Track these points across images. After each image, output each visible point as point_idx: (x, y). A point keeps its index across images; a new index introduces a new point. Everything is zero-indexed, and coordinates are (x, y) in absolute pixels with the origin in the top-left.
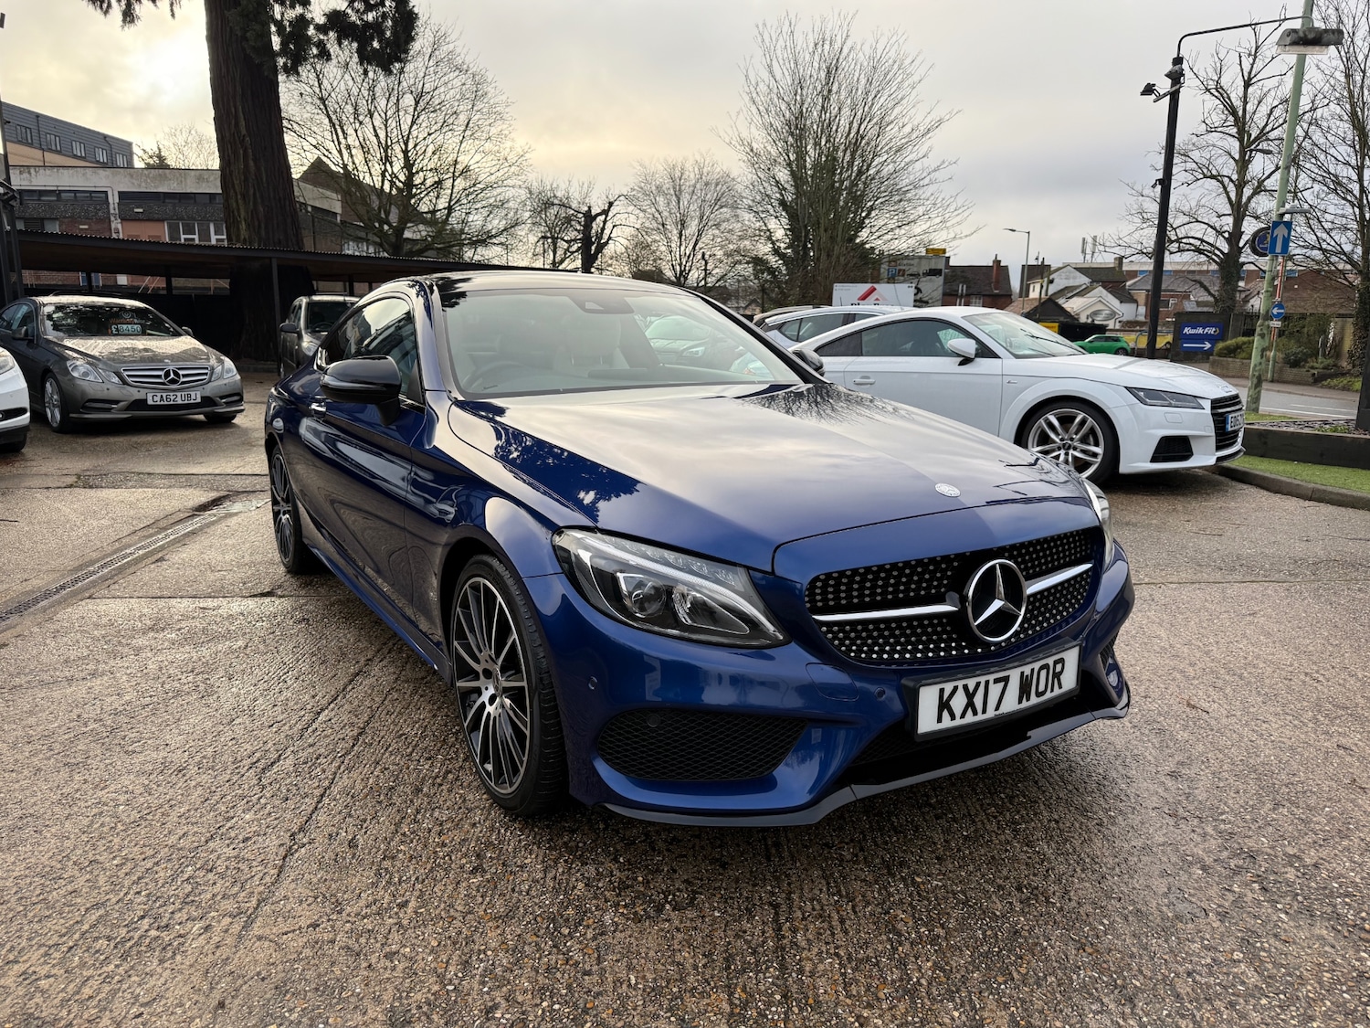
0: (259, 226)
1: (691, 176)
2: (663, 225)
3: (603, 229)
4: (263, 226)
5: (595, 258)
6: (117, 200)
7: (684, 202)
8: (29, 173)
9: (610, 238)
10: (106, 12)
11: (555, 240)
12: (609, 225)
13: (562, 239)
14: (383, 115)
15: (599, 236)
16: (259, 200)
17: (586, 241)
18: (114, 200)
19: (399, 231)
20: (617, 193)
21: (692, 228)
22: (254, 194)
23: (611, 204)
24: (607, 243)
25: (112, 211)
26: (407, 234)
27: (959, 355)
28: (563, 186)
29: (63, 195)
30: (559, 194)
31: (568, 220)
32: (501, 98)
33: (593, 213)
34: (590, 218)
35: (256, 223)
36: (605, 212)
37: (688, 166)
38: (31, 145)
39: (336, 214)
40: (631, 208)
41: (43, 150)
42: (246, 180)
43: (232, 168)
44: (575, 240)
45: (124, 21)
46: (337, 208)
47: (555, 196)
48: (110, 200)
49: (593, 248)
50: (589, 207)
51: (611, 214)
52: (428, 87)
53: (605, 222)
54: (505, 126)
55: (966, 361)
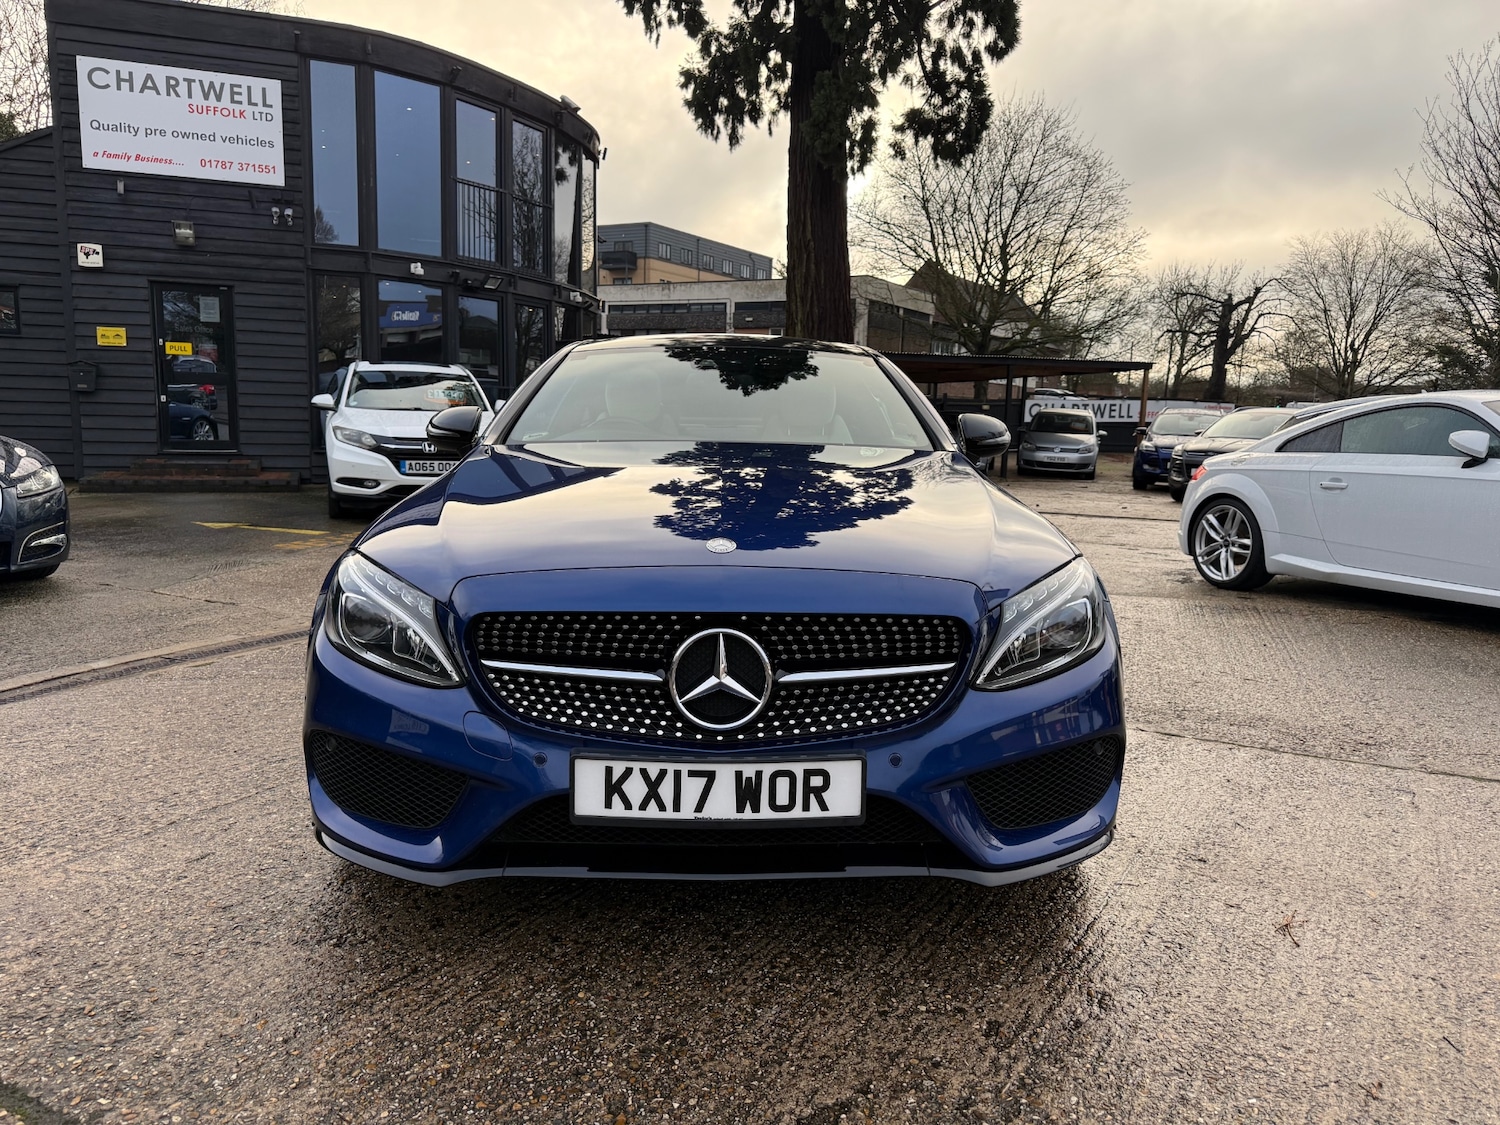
1: (1372, 248)
2: (1325, 311)
3: (1245, 319)
5: (1232, 351)
6: (733, 311)
7: (1358, 285)
8: (669, 289)
9: (1253, 329)
10: (716, 138)
11: (1185, 334)
12: (1254, 314)
13: (1193, 333)
14: (986, 211)
15: (1241, 325)
16: (816, 303)
17: (1223, 333)
18: (731, 310)
19: (986, 330)
20: (1268, 276)
21: (1366, 314)
22: (812, 296)
23: (1258, 290)
24: (1247, 336)
25: (728, 321)
26: (995, 333)
27: (1468, 455)
28: (1201, 274)
29: (693, 307)
30: (1195, 282)
31: (1202, 311)
32: (1115, 180)
33: (1235, 300)
34: (1229, 306)
35: (811, 324)
36: (1250, 300)
37: (1368, 240)
38: (689, 265)
40: (1284, 294)
41: (699, 270)
42: (806, 282)
43: (796, 273)
44: (1208, 334)
45: (731, 144)
46: (929, 308)
47: (1191, 285)
48: (728, 311)
49: (1230, 343)
50: (1230, 295)
51: (1257, 302)
52: (1035, 177)
53: (1248, 311)
54: (1116, 212)
55: (1473, 462)
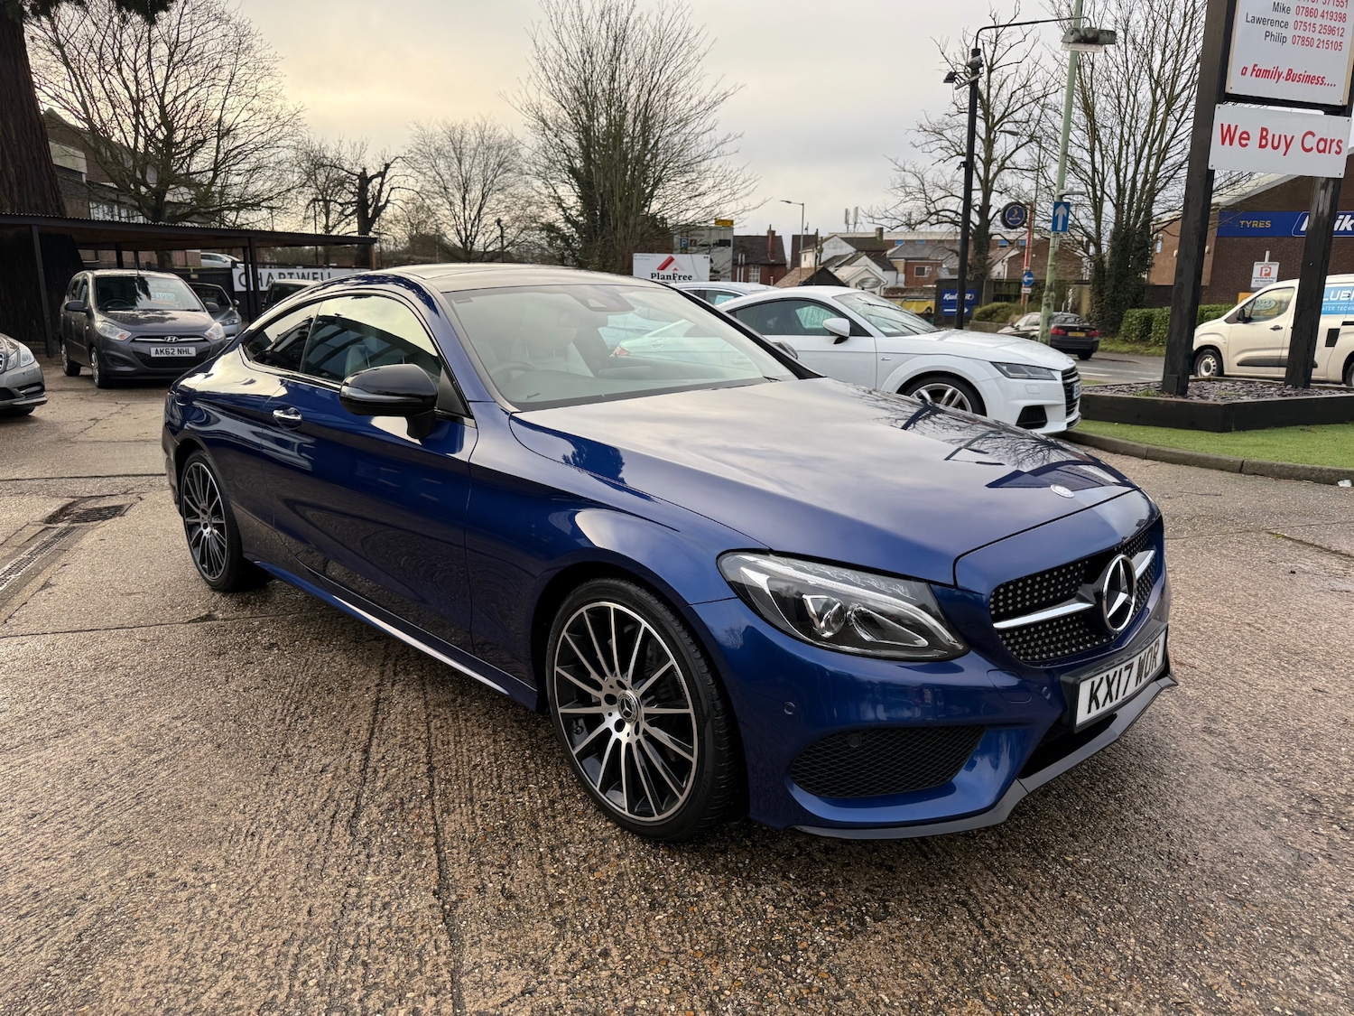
0: (11, 189)
1: (472, 140)
2: (445, 188)
3: (380, 191)
4: (15, 189)
5: (372, 220)
7: (467, 162)
9: (387, 201)
11: (327, 203)
12: (386, 188)
13: (336, 202)
14: (132, 66)
15: (377, 198)
17: (362, 205)
19: (159, 194)
20: (394, 155)
21: (475, 193)
23: (387, 166)
24: (385, 206)
26: (168, 197)
27: (832, 334)
28: (333, 146)
30: (329, 155)
31: (341, 182)
32: (268, 52)
33: (369, 174)
34: (364, 180)
35: (7, 185)
36: (382, 174)
37: (468, 129)
39: (81, 173)
40: (409, 171)
44: (350, 203)
46: (82, 166)
47: (324, 157)
49: (370, 211)
50: (364, 169)
51: (387, 177)
52: (184, 36)
53: (382, 185)
54: (274, 83)
55: (841, 339)
